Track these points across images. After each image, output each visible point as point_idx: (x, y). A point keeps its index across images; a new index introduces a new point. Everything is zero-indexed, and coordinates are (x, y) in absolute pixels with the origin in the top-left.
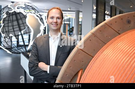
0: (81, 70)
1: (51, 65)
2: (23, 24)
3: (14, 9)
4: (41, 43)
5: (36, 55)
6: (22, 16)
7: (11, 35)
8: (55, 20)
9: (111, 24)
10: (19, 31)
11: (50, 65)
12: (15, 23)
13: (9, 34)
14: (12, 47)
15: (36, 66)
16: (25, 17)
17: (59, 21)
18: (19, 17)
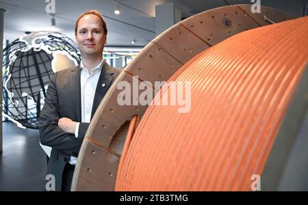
0: (134, 116)
1: (83, 121)
2: (47, 72)
3: (30, 44)
4: (65, 81)
5: (54, 104)
6: (45, 58)
7: (24, 94)
8: (89, 35)
9: (192, 26)
10: (40, 87)
11: (80, 121)
12: (33, 71)
13: (21, 93)
14: (28, 117)
15: (54, 124)
16: (50, 58)
17: (97, 37)
18: (39, 60)
